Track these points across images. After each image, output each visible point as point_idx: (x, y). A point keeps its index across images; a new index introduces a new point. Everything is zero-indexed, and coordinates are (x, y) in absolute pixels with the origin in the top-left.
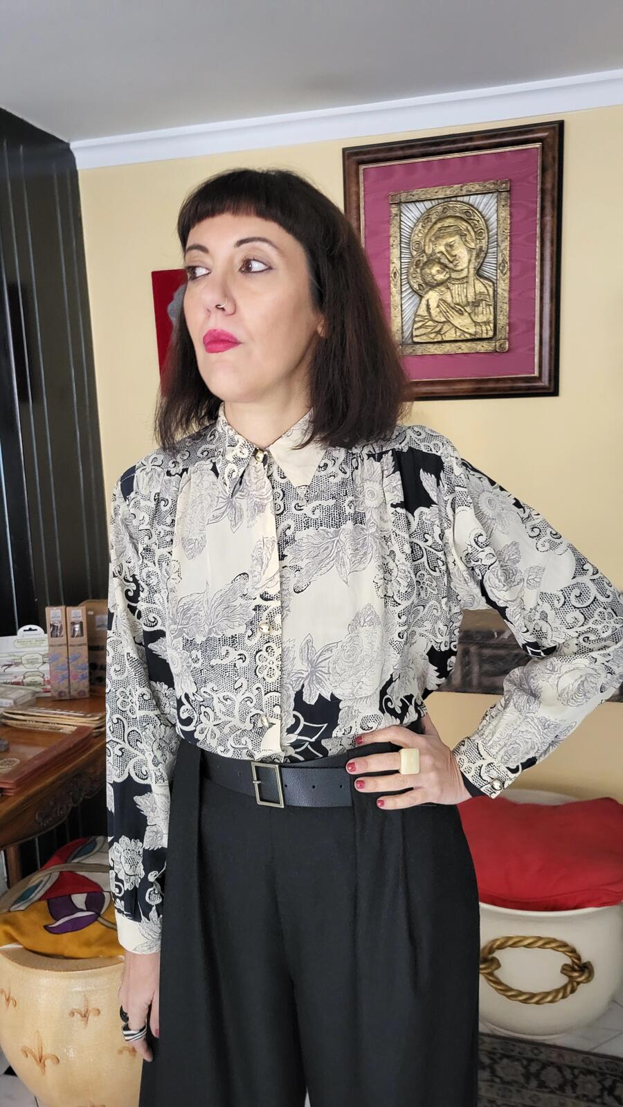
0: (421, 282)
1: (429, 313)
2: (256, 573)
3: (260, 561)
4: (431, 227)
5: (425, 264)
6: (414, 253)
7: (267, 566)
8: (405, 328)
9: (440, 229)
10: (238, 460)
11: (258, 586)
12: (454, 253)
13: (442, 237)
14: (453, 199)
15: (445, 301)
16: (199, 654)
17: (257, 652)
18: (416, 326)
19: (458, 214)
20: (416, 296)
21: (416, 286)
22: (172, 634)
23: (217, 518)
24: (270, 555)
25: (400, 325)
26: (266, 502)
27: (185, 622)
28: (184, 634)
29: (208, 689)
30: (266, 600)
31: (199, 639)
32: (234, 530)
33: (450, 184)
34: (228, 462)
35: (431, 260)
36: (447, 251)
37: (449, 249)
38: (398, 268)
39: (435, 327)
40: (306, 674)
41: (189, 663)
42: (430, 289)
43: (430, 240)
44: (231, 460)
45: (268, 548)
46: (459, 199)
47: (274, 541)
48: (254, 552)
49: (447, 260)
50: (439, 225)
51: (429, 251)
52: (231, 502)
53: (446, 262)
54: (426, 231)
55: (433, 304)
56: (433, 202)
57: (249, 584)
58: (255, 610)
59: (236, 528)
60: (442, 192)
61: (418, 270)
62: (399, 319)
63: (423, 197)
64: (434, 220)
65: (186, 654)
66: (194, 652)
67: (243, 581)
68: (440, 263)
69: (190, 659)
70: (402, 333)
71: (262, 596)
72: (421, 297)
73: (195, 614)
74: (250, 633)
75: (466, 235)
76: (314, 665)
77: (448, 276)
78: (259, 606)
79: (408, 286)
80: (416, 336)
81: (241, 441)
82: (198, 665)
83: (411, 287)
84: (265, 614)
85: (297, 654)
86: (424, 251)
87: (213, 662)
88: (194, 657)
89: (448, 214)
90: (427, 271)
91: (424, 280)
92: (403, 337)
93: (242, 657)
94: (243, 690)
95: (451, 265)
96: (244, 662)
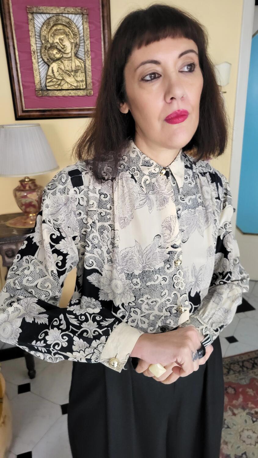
0: (48, 58)
1: (54, 75)
2: (166, 234)
3: (170, 228)
4: (51, 28)
5: (49, 48)
6: (43, 42)
7: (174, 230)
8: (42, 82)
9: (56, 30)
10: (152, 175)
11: (168, 241)
12: (64, 44)
13: (58, 35)
14: (60, 15)
15: (61, 69)
16: (138, 280)
17: (174, 275)
18: (48, 81)
19: (64, 23)
20: (46, 65)
21: (46, 60)
22: (118, 272)
23: (141, 205)
24: (175, 224)
25: (39, 80)
26: (168, 196)
27: (124, 264)
28: (125, 271)
29: (144, 299)
30: (176, 248)
31: (137, 272)
32: (150, 212)
33: (59, 6)
34: (144, 175)
35: (53, 47)
36: (60, 42)
37: (61, 41)
38: (35, 49)
39: (57, 82)
40: (193, 283)
41: (131, 286)
42: (53, 62)
43: (51, 36)
44: (147, 173)
45: (173, 221)
46: (63, 15)
47: (176, 217)
48: (163, 223)
49: (60, 47)
50: (55, 28)
51: (51, 41)
52: (148, 196)
53: (60, 48)
54: (48, 30)
55: (55, 70)
56: (50, 15)
57: (162, 240)
58: (169, 253)
59: (151, 211)
60: (56, 10)
61: (46, 51)
62: (38, 77)
63: (45, 11)
64: (52, 25)
65: (128, 282)
66: (135, 281)
67: (158, 239)
68: (57, 48)
69: (132, 284)
70: (41, 84)
71: (172, 247)
72: (49, 66)
73: (130, 259)
74: (169, 266)
75: (69, 35)
76: (197, 278)
77: (61, 56)
78: (171, 252)
79: (41, 59)
80: (48, 86)
81: (155, 164)
82: (138, 287)
83: (43, 60)
84: (176, 255)
85: (190, 274)
86: (48, 41)
87: (149, 284)
88: (135, 282)
89: (59, 22)
90: (51, 52)
91: (49, 57)
92: (41, 87)
93: (165, 279)
94: (166, 296)
95: (63, 50)
96: (165, 281)
